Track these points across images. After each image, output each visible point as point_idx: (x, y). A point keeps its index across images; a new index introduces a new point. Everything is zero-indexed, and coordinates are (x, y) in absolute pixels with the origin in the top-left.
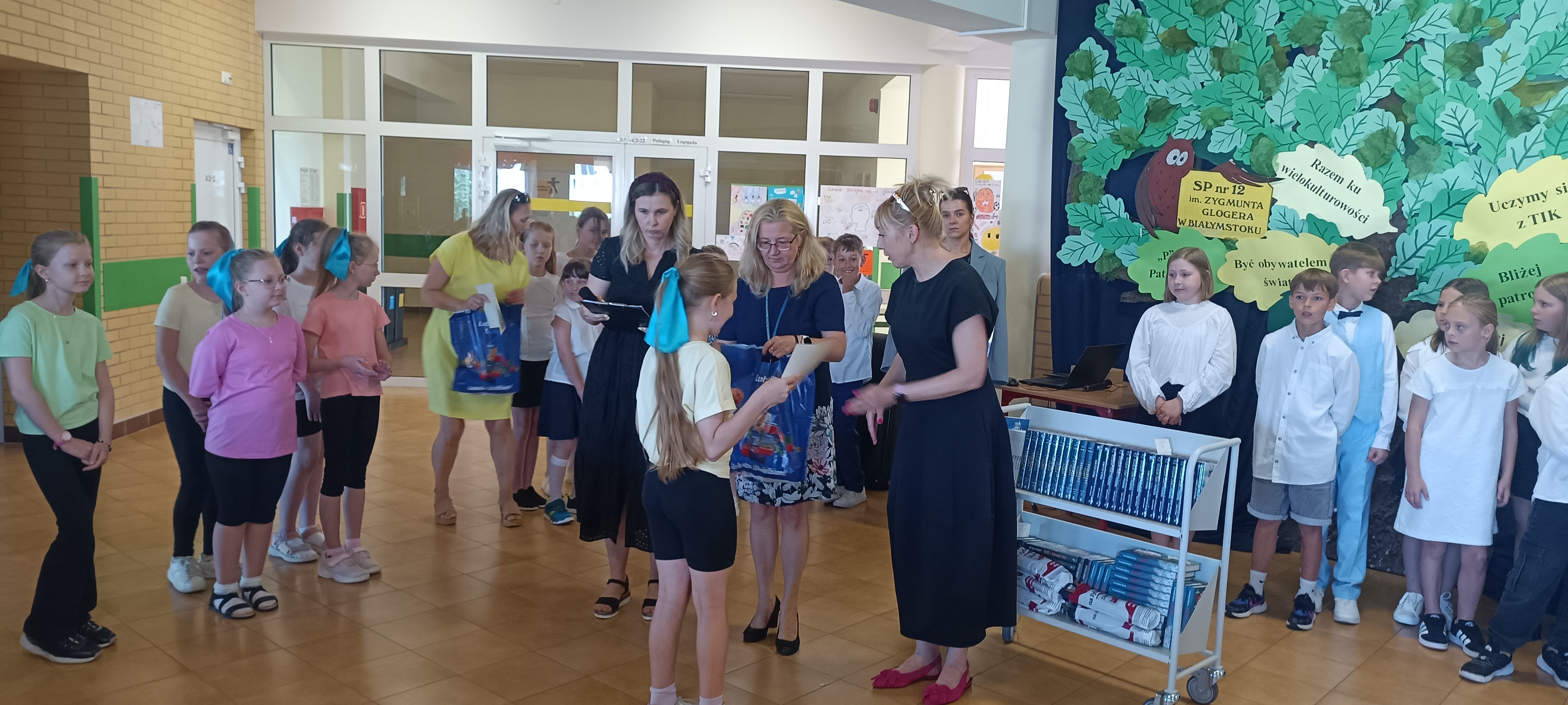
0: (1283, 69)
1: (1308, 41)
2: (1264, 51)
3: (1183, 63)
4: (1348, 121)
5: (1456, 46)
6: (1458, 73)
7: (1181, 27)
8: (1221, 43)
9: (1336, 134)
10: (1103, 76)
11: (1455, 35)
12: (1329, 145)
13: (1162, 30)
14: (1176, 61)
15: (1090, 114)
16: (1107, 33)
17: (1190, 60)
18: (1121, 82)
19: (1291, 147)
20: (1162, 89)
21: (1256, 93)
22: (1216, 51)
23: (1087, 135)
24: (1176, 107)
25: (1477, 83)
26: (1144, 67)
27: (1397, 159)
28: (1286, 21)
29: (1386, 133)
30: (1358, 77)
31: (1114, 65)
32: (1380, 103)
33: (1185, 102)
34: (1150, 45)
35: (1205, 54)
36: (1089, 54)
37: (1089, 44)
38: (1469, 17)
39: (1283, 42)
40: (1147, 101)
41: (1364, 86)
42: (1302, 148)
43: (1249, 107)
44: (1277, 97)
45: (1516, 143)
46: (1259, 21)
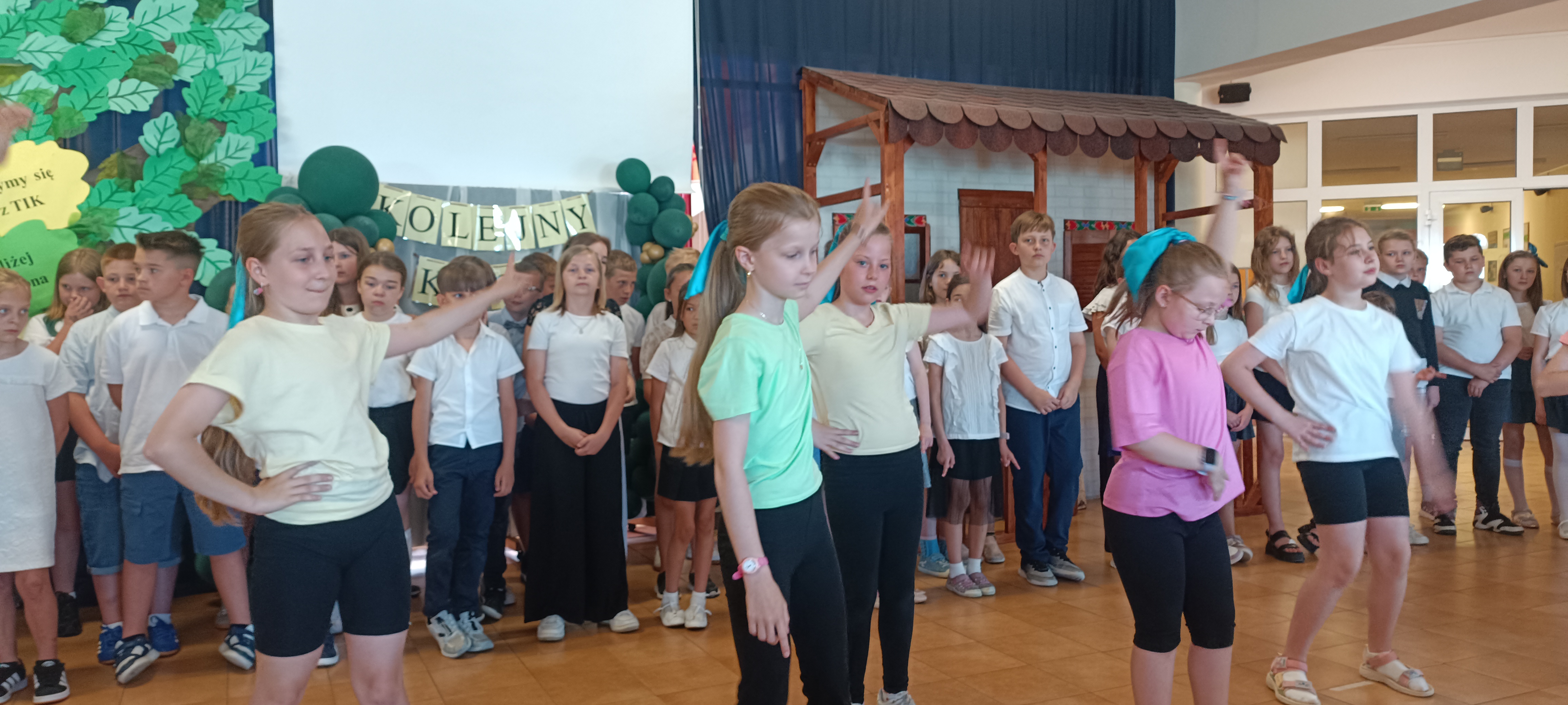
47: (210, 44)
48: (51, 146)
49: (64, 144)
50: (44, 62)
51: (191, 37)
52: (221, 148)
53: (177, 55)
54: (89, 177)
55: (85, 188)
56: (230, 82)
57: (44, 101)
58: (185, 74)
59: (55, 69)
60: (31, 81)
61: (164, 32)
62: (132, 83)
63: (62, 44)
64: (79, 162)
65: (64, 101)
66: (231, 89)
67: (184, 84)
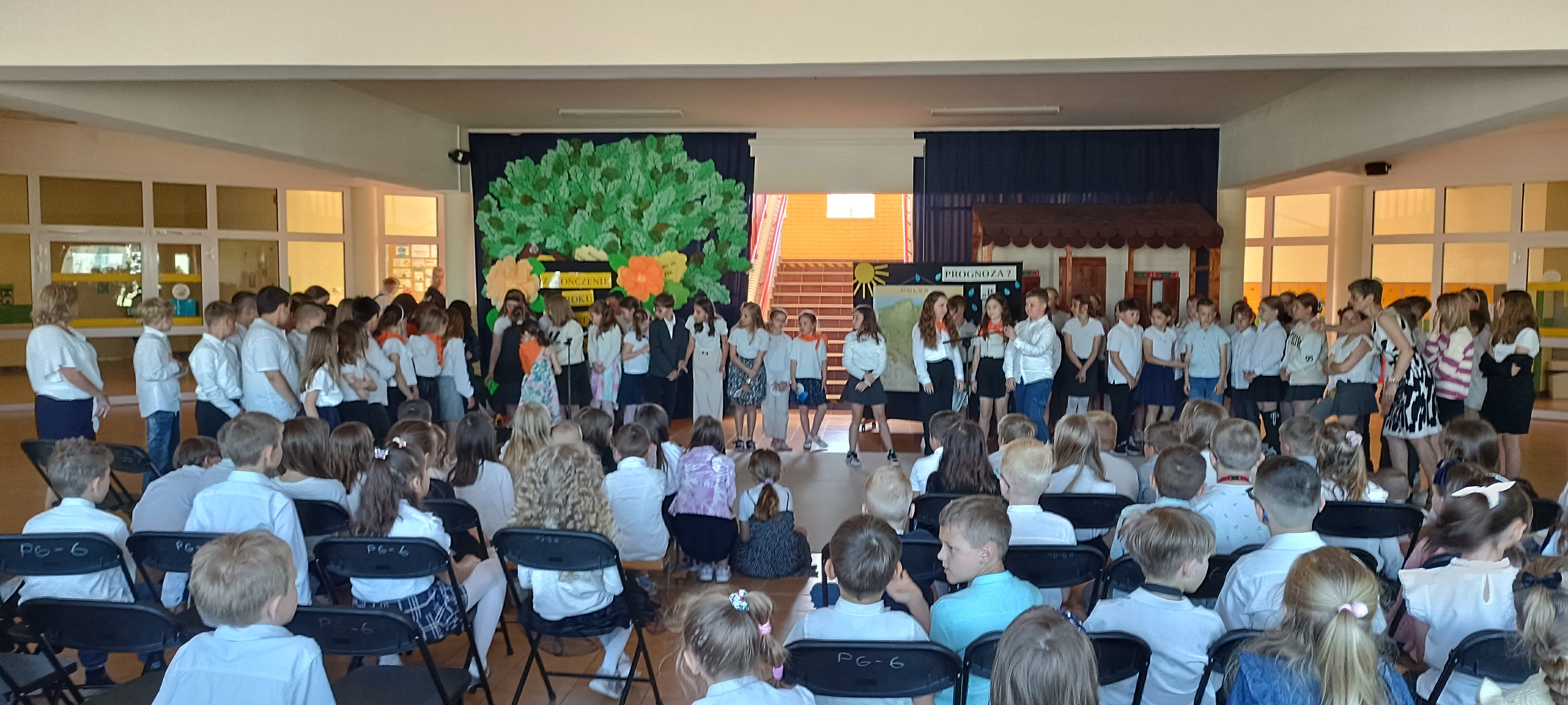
0: (573, 215)
1: (582, 204)
2: (565, 208)
3: (531, 209)
4: (600, 237)
5: (634, 211)
6: (636, 221)
7: (529, 194)
8: (546, 202)
9: (596, 242)
10: (495, 212)
11: (634, 207)
12: (593, 245)
13: (520, 194)
14: (528, 208)
15: (491, 229)
16: (496, 194)
17: (534, 208)
18: (504, 215)
19: (579, 246)
20: (523, 220)
21: (563, 224)
22: (544, 205)
23: (490, 237)
24: (530, 228)
25: (642, 224)
26: (513, 210)
27: (619, 252)
28: (572, 195)
29: (614, 243)
30: (601, 220)
31: (500, 208)
32: (610, 230)
33: (534, 226)
34: (516, 201)
35: (540, 206)
36: (489, 202)
37: (488, 197)
38: (637, 201)
39: (572, 204)
40: (516, 224)
41: (604, 224)
42: (584, 247)
43: (561, 230)
44: (572, 226)
45: (657, 247)
46: (561, 194)
47: (727, 212)
48: (676, 252)
49: (680, 252)
50: (675, 224)
51: (721, 210)
52: (729, 251)
53: (716, 217)
54: (687, 263)
55: (686, 267)
56: (733, 226)
57: (674, 237)
58: (718, 224)
59: (678, 226)
60: (671, 230)
61: (712, 209)
62: (701, 229)
63: (680, 216)
64: (684, 258)
65: (680, 237)
66: (734, 229)
67: (718, 228)
